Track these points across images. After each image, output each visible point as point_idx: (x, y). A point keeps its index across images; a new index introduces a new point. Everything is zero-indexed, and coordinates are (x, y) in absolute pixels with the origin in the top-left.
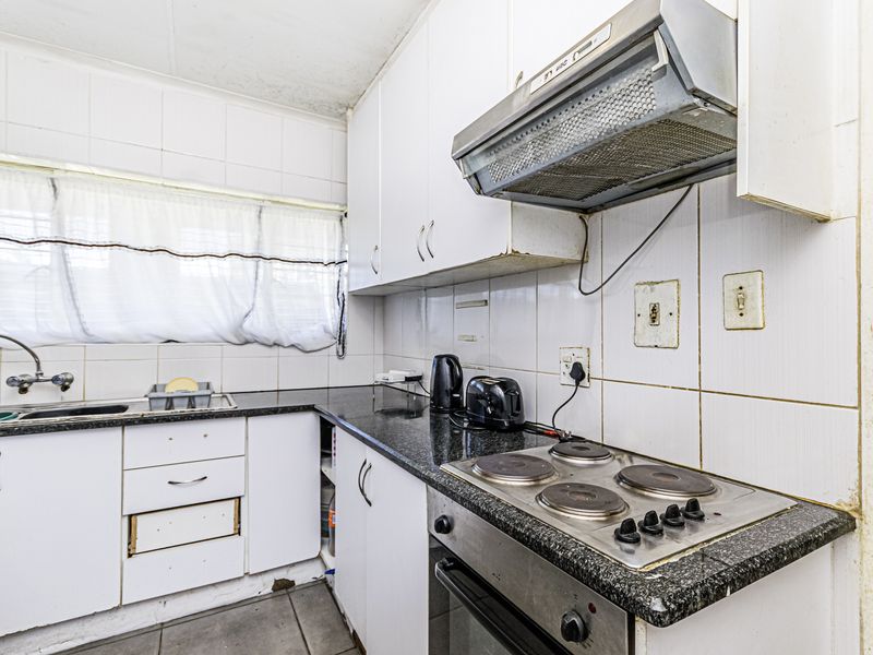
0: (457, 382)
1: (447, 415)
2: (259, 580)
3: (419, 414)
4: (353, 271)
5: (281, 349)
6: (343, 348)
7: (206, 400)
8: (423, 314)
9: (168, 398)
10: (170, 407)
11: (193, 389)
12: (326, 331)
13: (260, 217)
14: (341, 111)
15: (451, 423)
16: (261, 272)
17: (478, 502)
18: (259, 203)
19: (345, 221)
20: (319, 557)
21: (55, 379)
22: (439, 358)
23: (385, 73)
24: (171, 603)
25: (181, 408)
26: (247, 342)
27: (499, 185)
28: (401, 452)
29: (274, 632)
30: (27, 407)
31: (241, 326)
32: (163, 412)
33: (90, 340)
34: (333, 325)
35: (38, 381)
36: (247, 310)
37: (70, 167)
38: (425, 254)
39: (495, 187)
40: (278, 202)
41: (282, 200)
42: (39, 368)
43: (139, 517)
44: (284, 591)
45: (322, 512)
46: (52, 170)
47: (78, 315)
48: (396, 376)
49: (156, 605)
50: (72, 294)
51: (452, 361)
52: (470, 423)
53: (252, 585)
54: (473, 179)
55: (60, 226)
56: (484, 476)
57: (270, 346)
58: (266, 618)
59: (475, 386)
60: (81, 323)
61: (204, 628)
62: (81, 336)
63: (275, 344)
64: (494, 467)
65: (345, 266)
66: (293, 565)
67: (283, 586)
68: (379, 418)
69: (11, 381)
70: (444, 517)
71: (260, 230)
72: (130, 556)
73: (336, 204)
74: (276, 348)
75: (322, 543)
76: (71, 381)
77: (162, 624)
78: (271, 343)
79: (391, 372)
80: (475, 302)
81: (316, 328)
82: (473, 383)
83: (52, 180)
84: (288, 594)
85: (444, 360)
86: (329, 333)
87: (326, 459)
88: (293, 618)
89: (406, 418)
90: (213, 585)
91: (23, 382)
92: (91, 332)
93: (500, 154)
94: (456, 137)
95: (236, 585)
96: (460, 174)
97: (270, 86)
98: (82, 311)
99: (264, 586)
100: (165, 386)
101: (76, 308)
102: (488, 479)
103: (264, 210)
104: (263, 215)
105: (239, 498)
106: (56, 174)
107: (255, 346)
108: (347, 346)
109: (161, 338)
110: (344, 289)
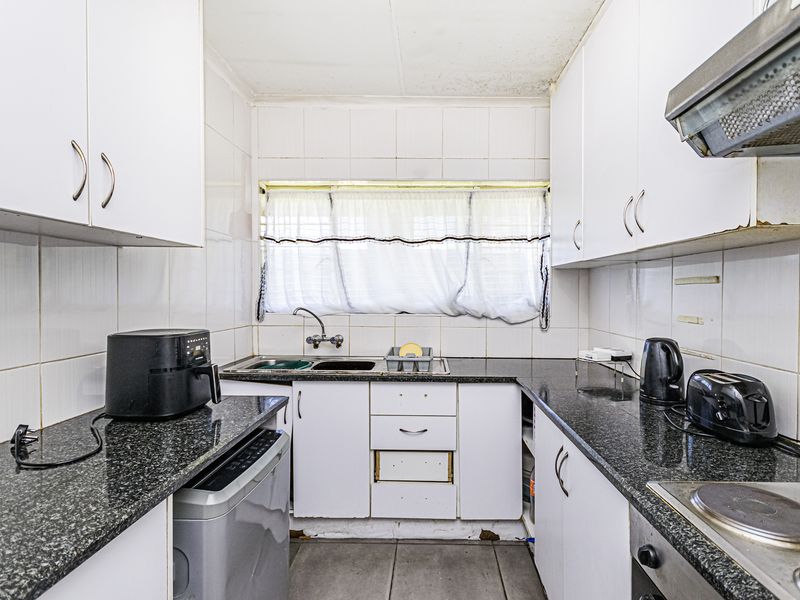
0: (677, 373)
1: (661, 408)
2: (469, 528)
3: (629, 397)
4: (555, 245)
5: (489, 321)
6: (547, 320)
7: (427, 365)
8: (634, 286)
9: (399, 361)
10: (401, 369)
11: (419, 354)
12: (529, 304)
13: (470, 203)
14: (544, 88)
15: (667, 421)
16: (471, 250)
17: (698, 552)
18: (471, 190)
19: (549, 195)
20: (521, 520)
21: (332, 340)
22: (652, 341)
23: (589, 35)
24: (403, 525)
25: (408, 370)
26: (460, 314)
27: (736, 140)
28: (599, 452)
29: (480, 579)
30: (318, 358)
31: (455, 301)
32: (395, 372)
33: (353, 311)
34: (536, 299)
35: (323, 340)
36: (460, 286)
37: (340, 183)
38: (633, 227)
39: (730, 145)
40: (486, 186)
41: (488, 184)
42: (323, 332)
43: (381, 453)
44: (490, 542)
45: (524, 478)
46: (330, 187)
47: (345, 293)
48: (601, 354)
49: (393, 524)
50: (342, 277)
51: (669, 347)
52: (693, 425)
53: (463, 529)
54: (698, 139)
55: (334, 228)
56: (708, 515)
57: (479, 318)
58: (474, 563)
59: (699, 382)
60: (347, 299)
61: (426, 555)
62: (347, 308)
63: (483, 316)
64: (726, 505)
65: (549, 240)
66: (498, 521)
67: (488, 537)
68: (583, 397)
69: (309, 340)
70: (651, 547)
71: (470, 214)
72: (376, 481)
73: (539, 180)
74: (484, 321)
75: (524, 508)
76: (342, 341)
77: (398, 540)
78: (480, 315)
79: (596, 349)
80: (701, 278)
81: (520, 301)
82: (697, 377)
83: (330, 194)
84: (493, 545)
85: (658, 345)
86: (533, 306)
87: (528, 429)
88: (497, 572)
89: (612, 400)
90: (434, 520)
91: (315, 341)
92: (352, 305)
93: (737, 102)
94: (671, 93)
95: (450, 526)
96: (678, 135)
97: (476, 82)
98: (348, 290)
99: (472, 533)
100: (399, 348)
101: (345, 288)
102: (714, 521)
103: (473, 197)
104: (473, 201)
105: (452, 452)
106: (332, 190)
107: (466, 318)
108: (550, 319)
109: (396, 310)
110: (547, 263)
